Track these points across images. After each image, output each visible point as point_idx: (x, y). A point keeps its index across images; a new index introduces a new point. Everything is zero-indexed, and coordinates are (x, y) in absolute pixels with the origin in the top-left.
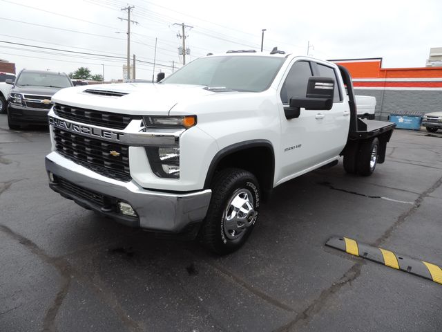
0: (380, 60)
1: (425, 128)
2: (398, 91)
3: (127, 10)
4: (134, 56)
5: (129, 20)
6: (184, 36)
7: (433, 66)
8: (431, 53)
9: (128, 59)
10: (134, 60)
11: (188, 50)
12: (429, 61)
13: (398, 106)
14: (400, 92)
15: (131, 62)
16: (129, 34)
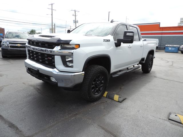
0: (159, 24)
1: (180, 52)
2: (168, 36)
4: (55, 24)
5: (52, 9)
6: (75, 15)
7: (182, 25)
8: (180, 20)
9: (52, 25)
10: (55, 26)
11: (77, 21)
12: (180, 23)
13: (167, 43)
15: (53, 27)
16: (52, 15)
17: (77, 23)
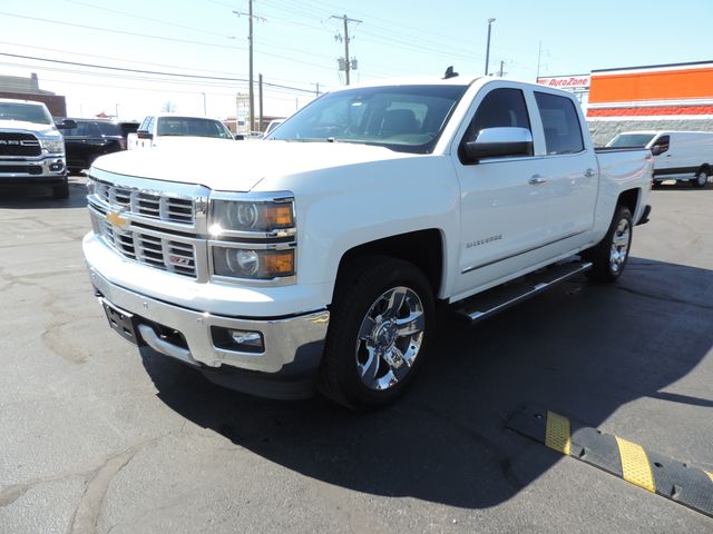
4: (261, 76)
5: (251, 14)
6: (346, 38)
9: (251, 81)
10: (260, 83)
16: (250, 38)
17: (351, 71)
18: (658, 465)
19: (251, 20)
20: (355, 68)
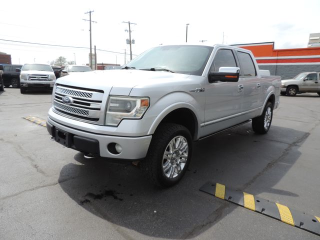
0: (272, 44)
3: (89, 13)
4: (95, 47)
5: (90, 20)
6: (130, 31)
7: (312, 47)
8: (310, 37)
9: (91, 48)
10: (95, 49)
11: (133, 41)
12: (309, 43)
14: (288, 66)
16: (90, 30)
17: (132, 44)
18: (258, 201)
19: (90, 23)
20: (133, 43)
